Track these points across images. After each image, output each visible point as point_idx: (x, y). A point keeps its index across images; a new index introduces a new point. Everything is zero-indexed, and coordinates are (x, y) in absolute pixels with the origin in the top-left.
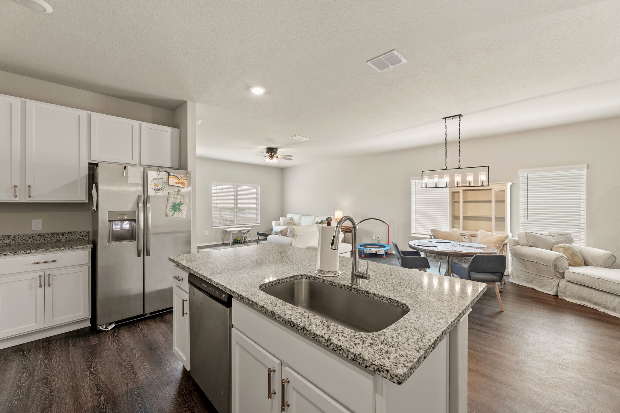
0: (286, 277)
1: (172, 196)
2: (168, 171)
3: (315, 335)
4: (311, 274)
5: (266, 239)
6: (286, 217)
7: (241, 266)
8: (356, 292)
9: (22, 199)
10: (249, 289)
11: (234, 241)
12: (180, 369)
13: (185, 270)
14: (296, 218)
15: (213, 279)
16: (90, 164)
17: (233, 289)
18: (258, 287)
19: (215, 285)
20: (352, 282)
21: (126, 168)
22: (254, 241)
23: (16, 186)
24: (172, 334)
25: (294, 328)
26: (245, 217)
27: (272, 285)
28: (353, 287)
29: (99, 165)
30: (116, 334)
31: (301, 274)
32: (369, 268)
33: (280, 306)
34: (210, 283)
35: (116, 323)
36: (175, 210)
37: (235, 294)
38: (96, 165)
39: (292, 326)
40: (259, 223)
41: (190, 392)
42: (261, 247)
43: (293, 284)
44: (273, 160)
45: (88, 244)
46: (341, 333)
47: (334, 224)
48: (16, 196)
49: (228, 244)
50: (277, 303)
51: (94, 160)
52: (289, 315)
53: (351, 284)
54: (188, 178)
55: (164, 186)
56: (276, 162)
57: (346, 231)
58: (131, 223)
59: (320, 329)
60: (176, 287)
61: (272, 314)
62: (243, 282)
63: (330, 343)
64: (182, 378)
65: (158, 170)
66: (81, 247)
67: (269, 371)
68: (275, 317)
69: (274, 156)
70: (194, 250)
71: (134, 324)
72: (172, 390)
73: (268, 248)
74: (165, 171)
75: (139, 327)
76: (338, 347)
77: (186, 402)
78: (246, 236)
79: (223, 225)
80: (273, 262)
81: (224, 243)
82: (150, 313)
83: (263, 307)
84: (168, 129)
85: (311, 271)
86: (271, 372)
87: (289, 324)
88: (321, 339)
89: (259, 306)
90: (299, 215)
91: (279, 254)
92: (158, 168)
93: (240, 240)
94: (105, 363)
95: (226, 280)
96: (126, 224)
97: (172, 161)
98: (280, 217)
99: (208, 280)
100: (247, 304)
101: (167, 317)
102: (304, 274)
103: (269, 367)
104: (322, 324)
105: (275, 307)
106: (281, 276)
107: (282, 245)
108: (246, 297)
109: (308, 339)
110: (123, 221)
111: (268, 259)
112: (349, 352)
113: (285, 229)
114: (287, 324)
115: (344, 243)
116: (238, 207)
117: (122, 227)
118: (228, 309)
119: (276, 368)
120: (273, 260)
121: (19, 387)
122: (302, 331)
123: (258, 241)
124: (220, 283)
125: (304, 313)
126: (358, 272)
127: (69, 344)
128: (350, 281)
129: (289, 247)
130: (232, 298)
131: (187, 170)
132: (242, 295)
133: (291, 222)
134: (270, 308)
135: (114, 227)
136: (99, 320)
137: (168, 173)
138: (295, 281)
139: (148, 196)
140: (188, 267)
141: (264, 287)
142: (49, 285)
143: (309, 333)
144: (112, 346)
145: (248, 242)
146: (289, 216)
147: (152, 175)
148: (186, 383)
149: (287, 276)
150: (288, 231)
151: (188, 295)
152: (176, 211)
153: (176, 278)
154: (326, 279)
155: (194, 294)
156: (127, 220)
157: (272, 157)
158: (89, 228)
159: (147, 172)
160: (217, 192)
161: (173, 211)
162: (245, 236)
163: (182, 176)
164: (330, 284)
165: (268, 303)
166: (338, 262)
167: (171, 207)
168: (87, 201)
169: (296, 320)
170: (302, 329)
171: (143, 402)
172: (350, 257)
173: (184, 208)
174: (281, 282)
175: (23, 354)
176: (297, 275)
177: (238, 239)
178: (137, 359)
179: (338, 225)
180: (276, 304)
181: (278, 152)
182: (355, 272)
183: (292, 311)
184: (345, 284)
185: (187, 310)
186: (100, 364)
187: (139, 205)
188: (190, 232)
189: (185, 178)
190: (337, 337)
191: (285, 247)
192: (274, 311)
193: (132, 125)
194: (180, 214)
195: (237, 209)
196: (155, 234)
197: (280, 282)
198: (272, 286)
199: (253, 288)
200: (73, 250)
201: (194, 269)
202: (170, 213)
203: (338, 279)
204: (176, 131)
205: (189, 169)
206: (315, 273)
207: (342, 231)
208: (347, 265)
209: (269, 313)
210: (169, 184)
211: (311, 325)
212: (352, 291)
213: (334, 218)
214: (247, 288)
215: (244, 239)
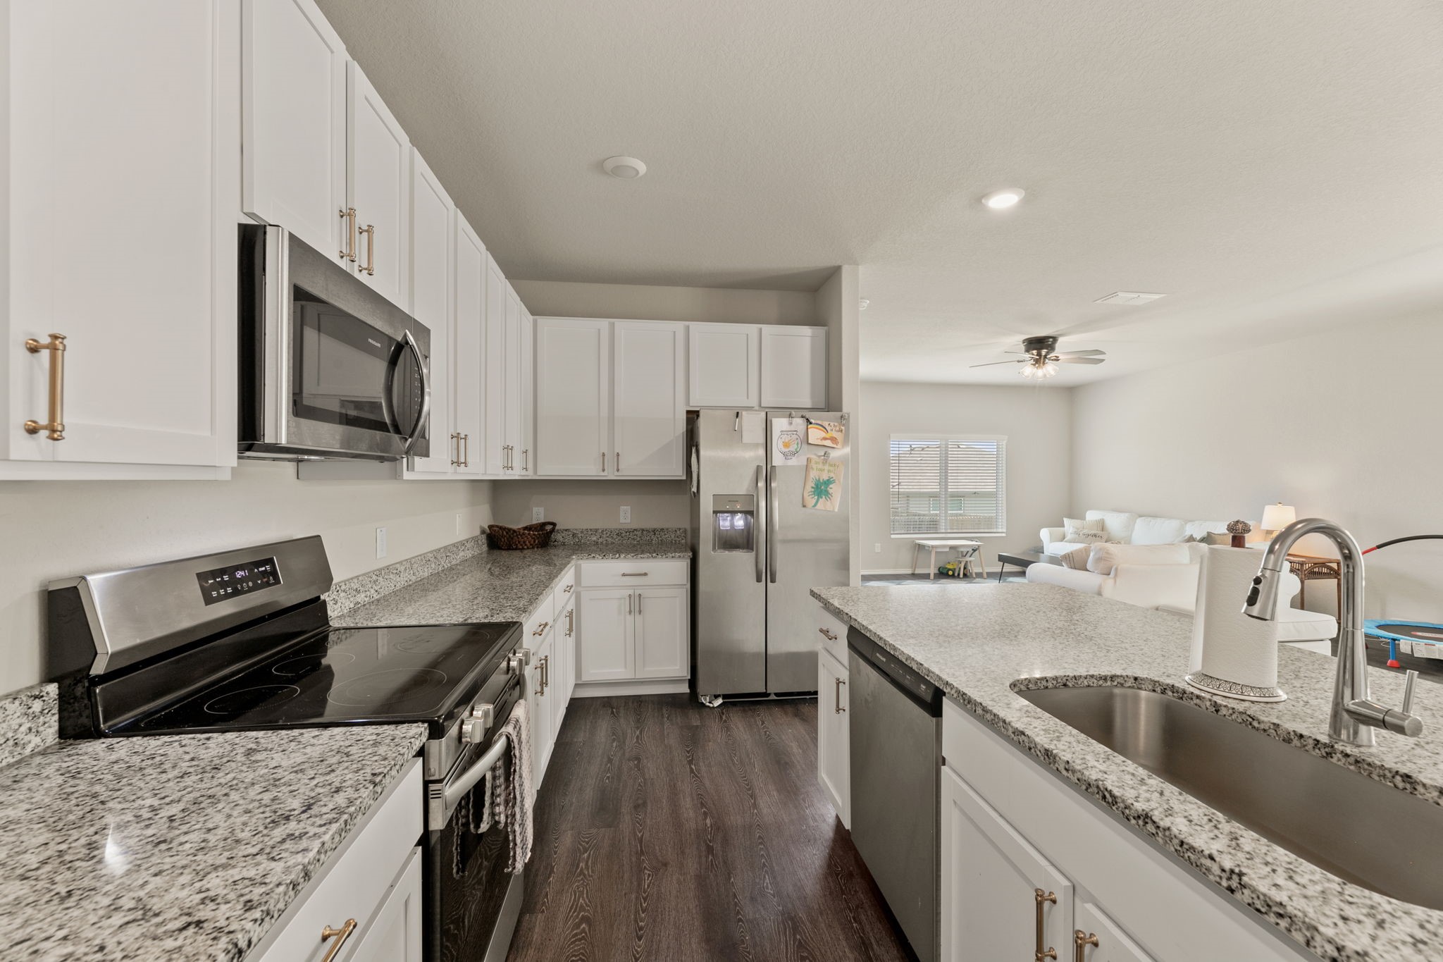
0: (1087, 674)
1: (814, 466)
2: (807, 417)
3: (1185, 846)
4: (1169, 681)
5: (1023, 574)
6: (1083, 518)
7: (963, 628)
8: (1352, 767)
9: (610, 475)
10: (983, 683)
11: (939, 570)
12: (831, 820)
13: (842, 620)
14: (1115, 522)
15: (899, 647)
16: (688, 412)
17: (945, 677)
18: (1008, 685)
19: (904, 660)
20: (1335, 733)
21: (740, 414)
22: (991, 575)
23: (604, 455)
24: (816, 746)
25: (1114, 808)
26: (965, 515)
27: (1047, 687)
28: (1338, 747)
29: (701, 414)
30: (724, 717)
31: (1136, 676)
32: (1414, 700)
33: (1070, 743)
34: (892, 653)
35: (725, 697)
36: (819, 496)
37: (952, 689)
38: (697, 413)
39: (1108, 802)
40: (1005, 531)
41: (851, 875)
42: (1012, 589)
43: (1111, 697)
44: (1044, 369)
45: (686, 551)
46: (1284, 869)
47: (1257, 542)
48: (604, 470)
49: (925, 577)
50: (1061, 733)
51: (694, 405)
52: (1097, 770)
53: (1329, 736)
54: (843, 428)
55: (799, 446)
56: (1053, 373)
57: (1311, 570)
58: (746, 518)
59: (1205, 836)
60: (823, 651)
61: (1047, 755)
62: (968, 666)
63: (1240, 884)
64: (835, 841)
65: (790, 415)
66: (677, 554)
67: (1038, 895)
68: (1057, 765)
69: (1048, 357)
70: (855, 580)
71: (751, 708)
72: (816, 854)
73: (1034, 596)
74: (802, 417)
75: (759, 715)
76: (1270, 903)
77: (843, 893)
78: (970, 562)
79: (912, 532)
80: (1047, 630)
81: (916, 572)
82: (776, 694)
83: (1023, 733)
84: (806, 331)
85: (1171, 671)
86: (1041, 900)
87: (1098, 793)
88: (1208, 863)
89: (1011, 730)
90: (1124, 516)
91: (1065, 613)
92: (788, 411)
93: (955, 569)
94: (710, 763)
95: (929, 654)
96: (739, 519)
97: (813, 395)
98: (1065, 520)
99: (888, 647)
100: (981, 718)
101: (805, 709)
102: (1145, 676)
103: (1039, 887)
104: (1212, 824)
105: (1055, 742)
106: (1073, 669)
107: (1074, 591)
108: (979, 700)
109: (1162, 850)
110: (733, 513)
111: (1033, 623)
112: (1316, 933)
113: (1080, 551)
114: (1093, 794)
115: (1302, 608)
116: (949, 490)
117: (732, 525)
118: (934, 719)
119: (1058, 896)
120: (1047, 625)
121: (610, 761)
122: (1141, 822)
123: (1000, 576)
124: (915, 659)
125: (1146, 778)
126: (1364, 704)
127: (663, 715)
128: (1326, 727)
129: (1094, 597)
130: (944, 698)
131: (840, 410)
132: (969, 694)
133: (1099, 533)
134: (1041, 740)
135: (721, 523)
136: (702, 687)
137: (807, 419)
138: (1117, 691)
139: (773, 467)
140: (847, 614)
141: (1023, 688)
142: (640, 612)
143: (1164, 835)
144: (719, 736)
145: (974, 576)
146: (1092, 516)
147: (779, 424)
148: (842, 853)
149: (1090, 673)
150: (1088, 556)
151: (848, 673)
152: (822, 498)
153: (825, 632)
154: (1225, 704)
155: (859, 672)
156: (741, 512)
157: (1039, 361)
158: (686, 525)
159: (771, 421)
160: (900, 455)
161: (816, 497)
162: (967, 562)
163: (832, 424)
164: (1240, 720)
165: (1035, 728)
166: (1277, 663)
167: (813, 488)
168: (684, 478)
169: (1121, 790)
170: (1139, 817)
171: (768, 855)
172: (1330, 654)
173: (835, 489)
174: (1071, 686)
175: (612, 713)
176: (1121, 676)
177: (949, 567)
178: (756, 773)
179: (1277, 547)
180: (1058, 734)
181: (1057, 345)
182: (1349, 703)
183: (1107, 763)
184: (1305, 733)
185: (845, 702)
186: (704, 762)
187: (759, 484)
188: (848, 542)
189: (838, 429)
190: (1266, 873)
191: (1081, 597)
192: (1054, 752)
193: (747, 335)
194: (828, 503)
195: (946, 494)
196: (785, 541)
197: (1070, 684)
198: (1046, 690)
199: (996, 684)
200: (666, 560)
201: (859, 620)
202: (811, 501)
203: (1275, 712)
204: (821, 331)
205: (845, 409)
206: (1184, 680)
207: (1292, 571)
208: (1313, 675)
209: (1038, 753)
210: (810, 442)
211: (1171, 815)
212: (1334, 760)
213: (1260, 526)
214: (978, 681)
215: (965, 568)
